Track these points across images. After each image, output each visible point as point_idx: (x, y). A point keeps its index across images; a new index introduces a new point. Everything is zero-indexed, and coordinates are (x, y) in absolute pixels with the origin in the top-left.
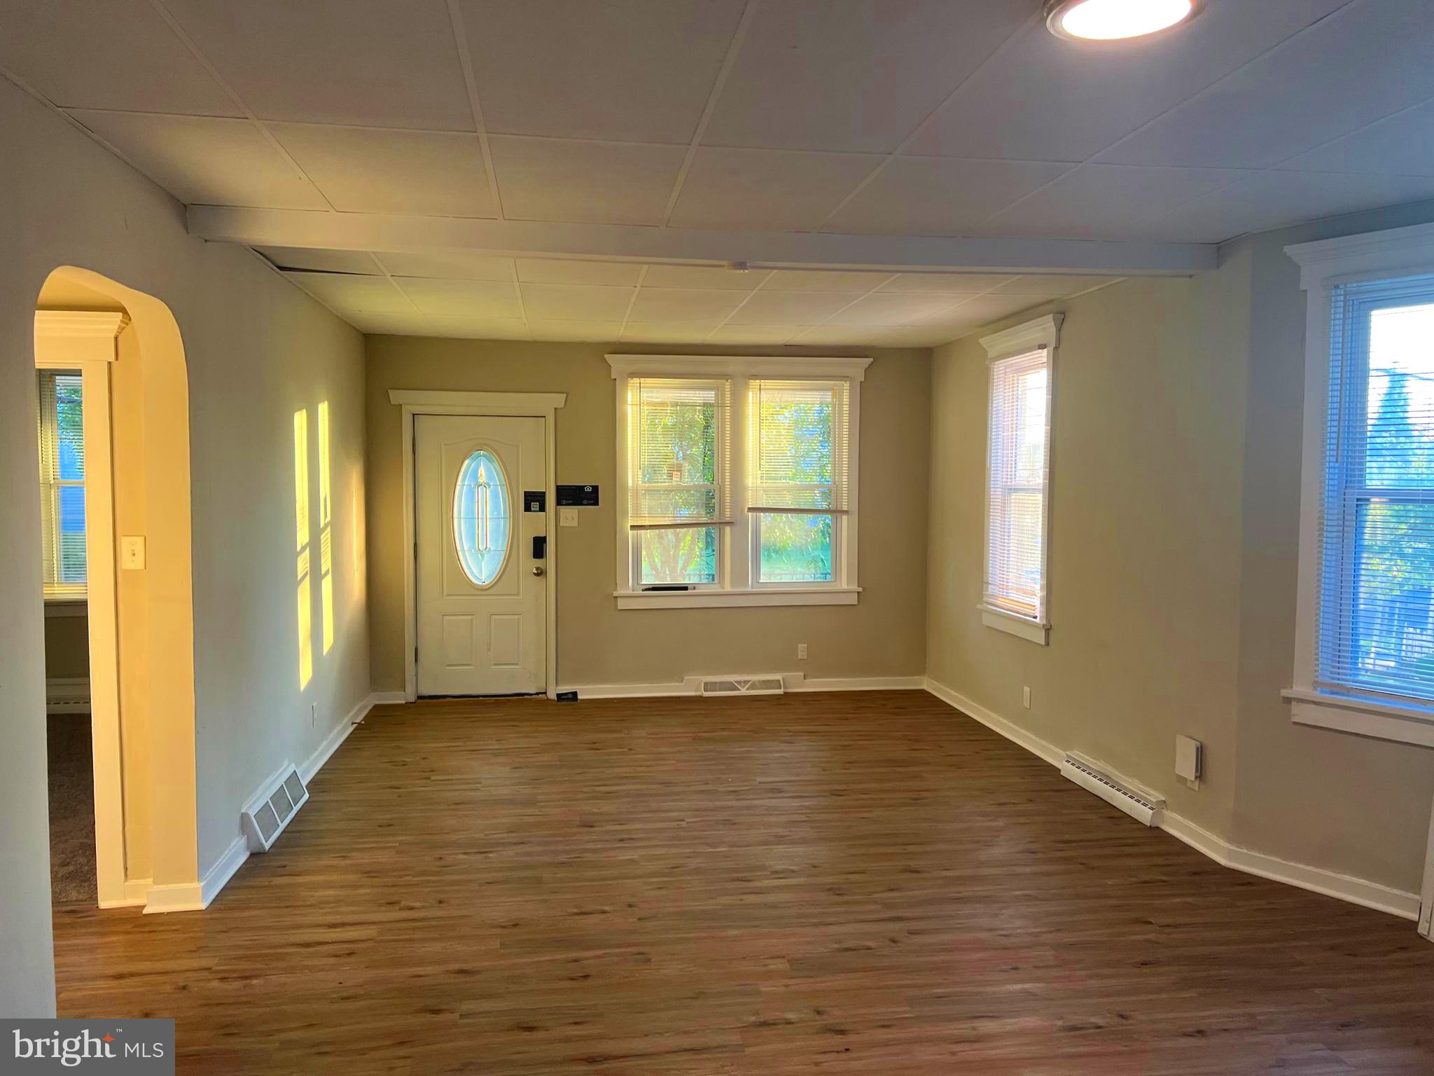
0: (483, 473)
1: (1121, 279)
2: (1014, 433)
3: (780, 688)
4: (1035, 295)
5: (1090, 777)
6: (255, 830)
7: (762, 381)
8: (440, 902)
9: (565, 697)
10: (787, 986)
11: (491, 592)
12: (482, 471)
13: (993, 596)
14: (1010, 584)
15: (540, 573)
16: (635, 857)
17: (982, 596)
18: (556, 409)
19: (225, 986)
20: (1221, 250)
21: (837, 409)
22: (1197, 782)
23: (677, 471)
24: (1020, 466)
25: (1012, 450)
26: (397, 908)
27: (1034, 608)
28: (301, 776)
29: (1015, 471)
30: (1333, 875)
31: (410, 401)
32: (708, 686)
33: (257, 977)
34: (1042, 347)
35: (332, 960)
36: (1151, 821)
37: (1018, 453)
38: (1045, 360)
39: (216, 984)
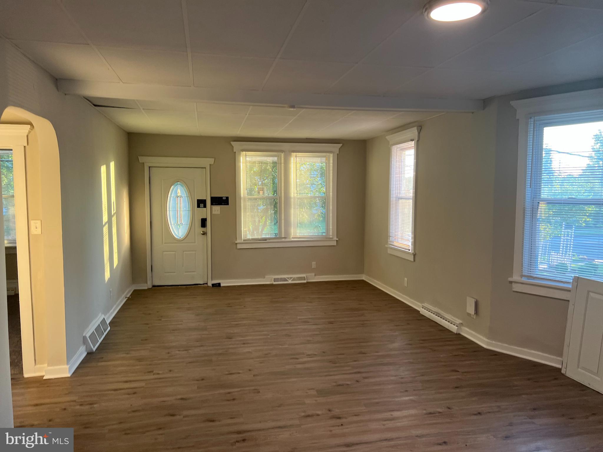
0: (179, 192)
1: (443, 113)
2: (401, 175)
3: (305, 280)
4: (409, 119)
5: (432, 314)
6: (89, 342)
7: (297, 153)
8: (170, 371)
9: (215, 285)
10: (316, 400)
11: (183, 242)
12: (179, 191)
13: (391, 242)
14: (399, 237)
15: (204, 234)
16: (250, 350)
17: (387, 242)
18: (210, 165)
19: (82, 407)
20: (485, 102)
21: (328, 165)
22: (475, 316)
23: (262, 190)
24: (403, 188)
25: (400, 182)
26: (152, 374)
27: (409, 246)
28: (107, 320)
29: (401, 191)
30: (529, 351)
31: (148, 161)
32: (275, 280)
33: (95, 404)
34: (412, 140)
35: (127, 396)
36: (457, 331)
37: (402, 184)
38: (413, 145)
39: (78, 407)
